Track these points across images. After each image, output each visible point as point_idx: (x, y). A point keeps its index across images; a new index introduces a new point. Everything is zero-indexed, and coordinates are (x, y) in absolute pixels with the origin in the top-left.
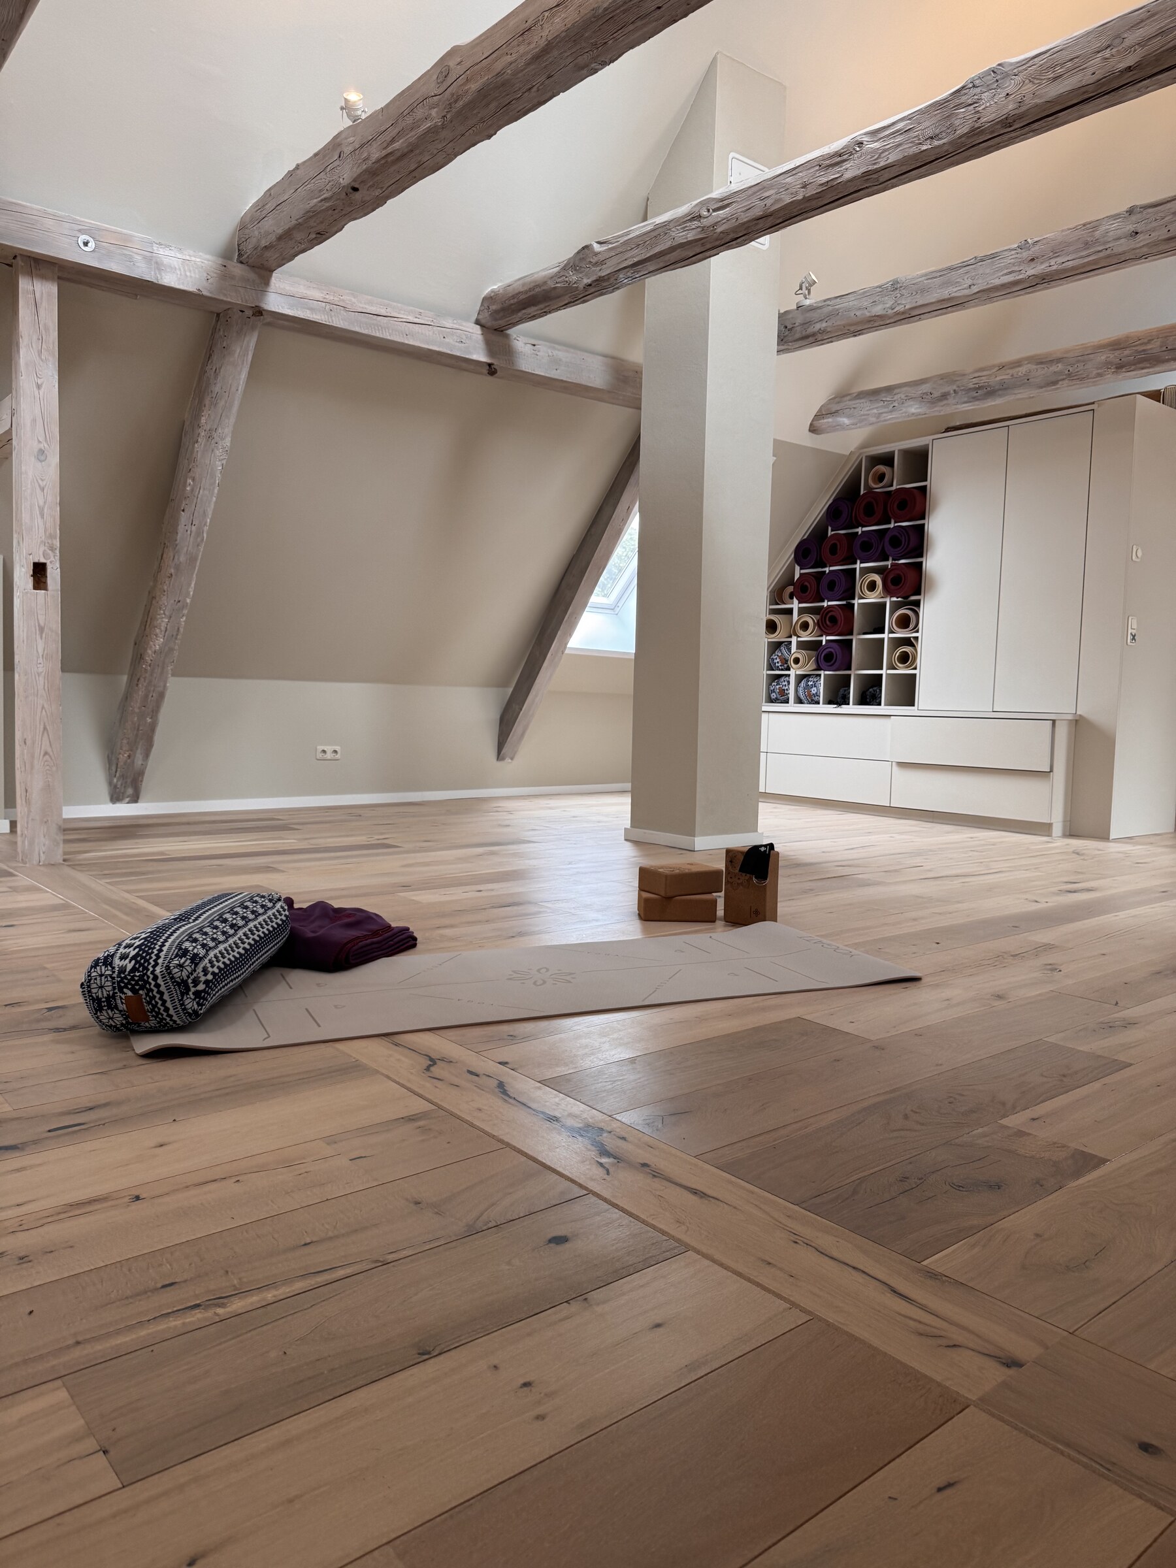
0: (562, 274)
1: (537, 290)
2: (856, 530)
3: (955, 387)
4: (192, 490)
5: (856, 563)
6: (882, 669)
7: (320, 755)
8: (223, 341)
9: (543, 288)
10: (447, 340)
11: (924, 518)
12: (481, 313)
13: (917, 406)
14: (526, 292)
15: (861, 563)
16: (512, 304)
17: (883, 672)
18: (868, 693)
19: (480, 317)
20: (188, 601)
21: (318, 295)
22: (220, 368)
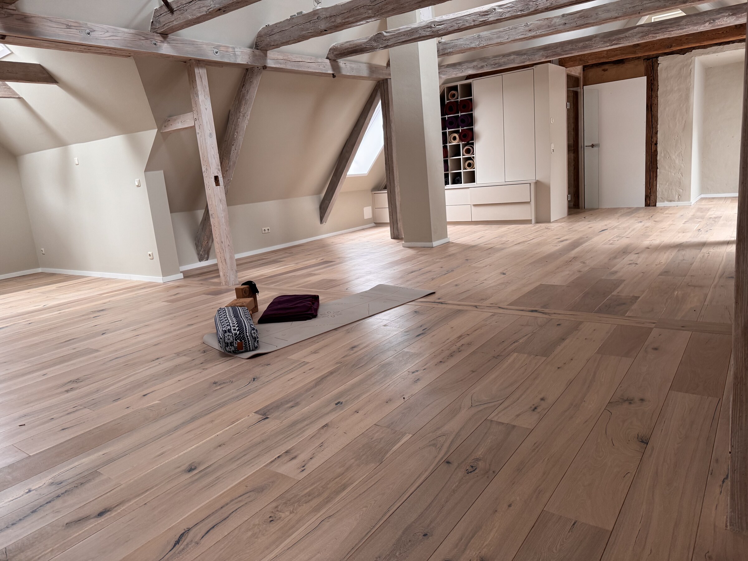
0: (369, 42)
1: (357, 47)
2: (445, 116)
3: (486, 64)
4: (237, 137)
5: (446, 130)
6: (461, 170)
7: (264, 232)
8: (251, 79)
9: (360, 47)
10: (320, 67)
11: (472, 111)
12: (329, 54)
13: (471, 71)
14: (352, 48)
15: (448, 129)
16: (345, 52)
17: (462, 171)
18: (456, 179)
19: (329, 56)
20: (232, 179)
21: (281, 57)
22: (249, 90)
